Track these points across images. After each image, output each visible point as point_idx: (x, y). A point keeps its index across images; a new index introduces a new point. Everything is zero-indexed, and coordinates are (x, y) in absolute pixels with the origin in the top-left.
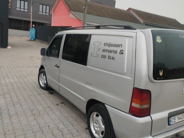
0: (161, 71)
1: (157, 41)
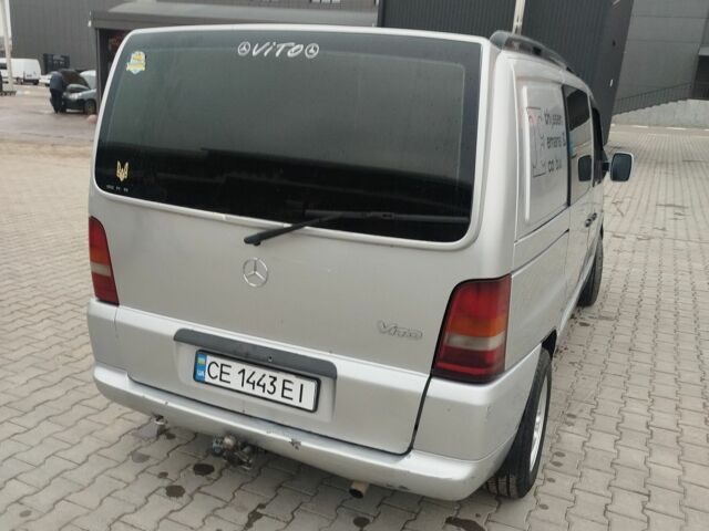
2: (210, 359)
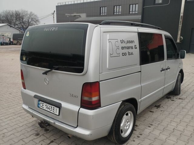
2: (41, 102)
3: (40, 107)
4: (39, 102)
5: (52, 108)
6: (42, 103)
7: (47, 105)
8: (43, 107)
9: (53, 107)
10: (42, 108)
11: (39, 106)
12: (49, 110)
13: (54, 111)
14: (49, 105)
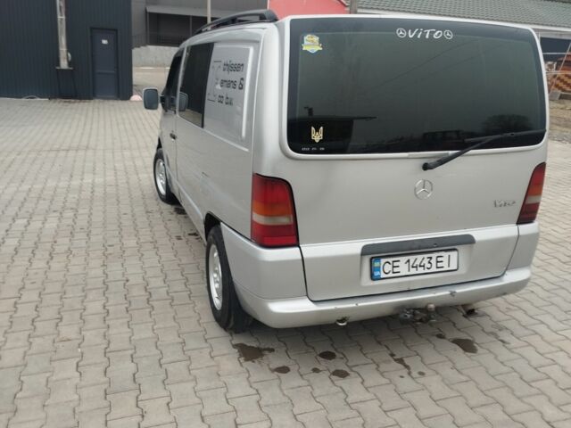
0: (317, 130)
1: (304, 49)
2: (383, 261)
3: (383, 275)
4: (376, 264)
5: (433, 261)
6: (390, 260)
7: (412, 258)
8: (395, 270)
9: (434, 256)
10: (391, 275)
11: (376, 274)
12: (421, 270)
13: (439, 265)
14: (420, 257)
